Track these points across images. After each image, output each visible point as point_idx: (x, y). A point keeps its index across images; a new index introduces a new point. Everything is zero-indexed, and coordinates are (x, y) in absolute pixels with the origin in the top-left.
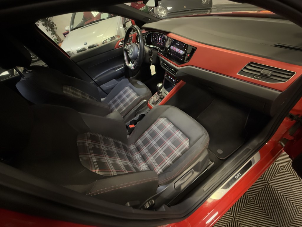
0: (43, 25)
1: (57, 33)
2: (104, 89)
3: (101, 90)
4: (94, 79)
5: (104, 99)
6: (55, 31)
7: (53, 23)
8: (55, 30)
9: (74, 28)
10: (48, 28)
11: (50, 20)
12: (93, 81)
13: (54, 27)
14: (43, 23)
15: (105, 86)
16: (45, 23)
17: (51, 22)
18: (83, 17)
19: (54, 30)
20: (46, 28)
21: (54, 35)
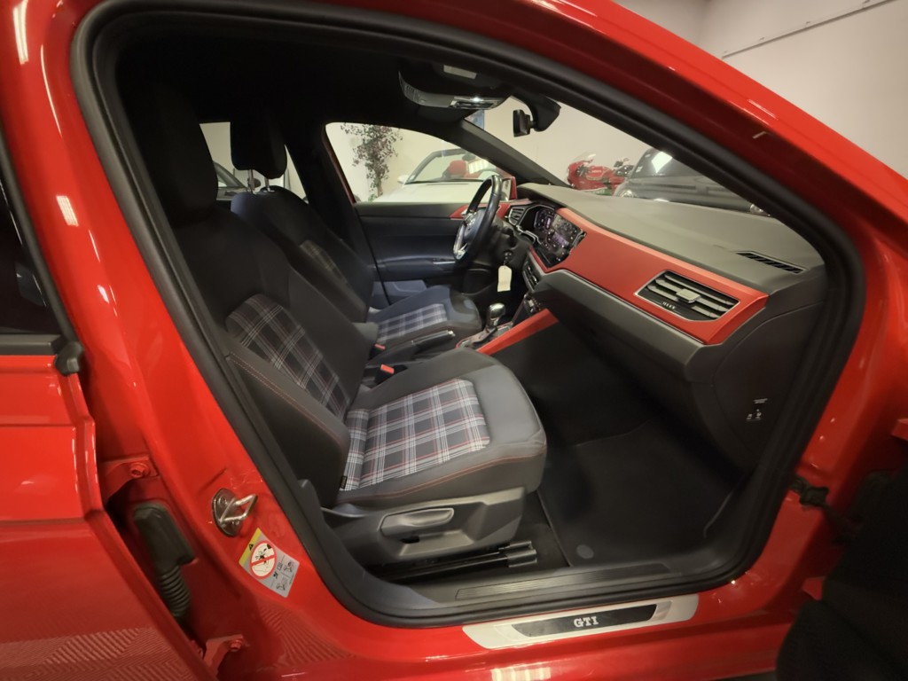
0: (367, 165)
1: (383, 186)
2: (390, 292)
3: (382, 292)
4: (378, 261)
5: (377, 311)
6: (380, 182)
7: (386, 166)
8: (382, 180)
9: (417, 180)
10: (373, 172)
11: (383, 161)
12: (376, 264)
13: (384, 173)
14: (369, 162)
15: (395, 287)
16: (371, 163)
17: (384, 164)
18: (444, 169)
19: (380, 179)
20: (368, 172)
21: (376, 189)
